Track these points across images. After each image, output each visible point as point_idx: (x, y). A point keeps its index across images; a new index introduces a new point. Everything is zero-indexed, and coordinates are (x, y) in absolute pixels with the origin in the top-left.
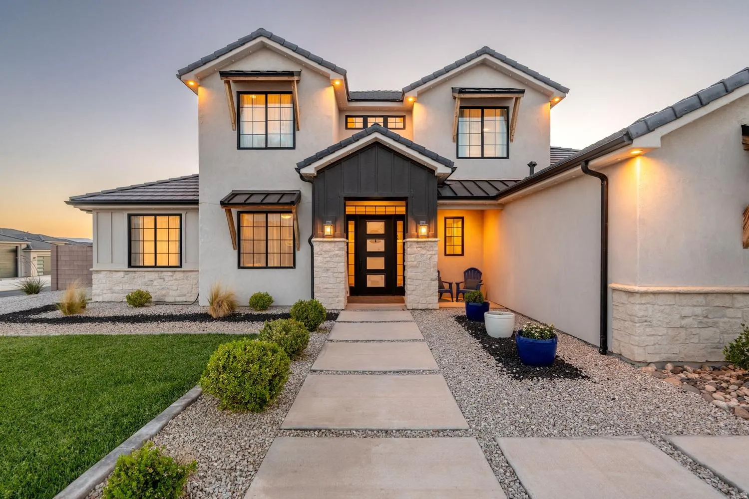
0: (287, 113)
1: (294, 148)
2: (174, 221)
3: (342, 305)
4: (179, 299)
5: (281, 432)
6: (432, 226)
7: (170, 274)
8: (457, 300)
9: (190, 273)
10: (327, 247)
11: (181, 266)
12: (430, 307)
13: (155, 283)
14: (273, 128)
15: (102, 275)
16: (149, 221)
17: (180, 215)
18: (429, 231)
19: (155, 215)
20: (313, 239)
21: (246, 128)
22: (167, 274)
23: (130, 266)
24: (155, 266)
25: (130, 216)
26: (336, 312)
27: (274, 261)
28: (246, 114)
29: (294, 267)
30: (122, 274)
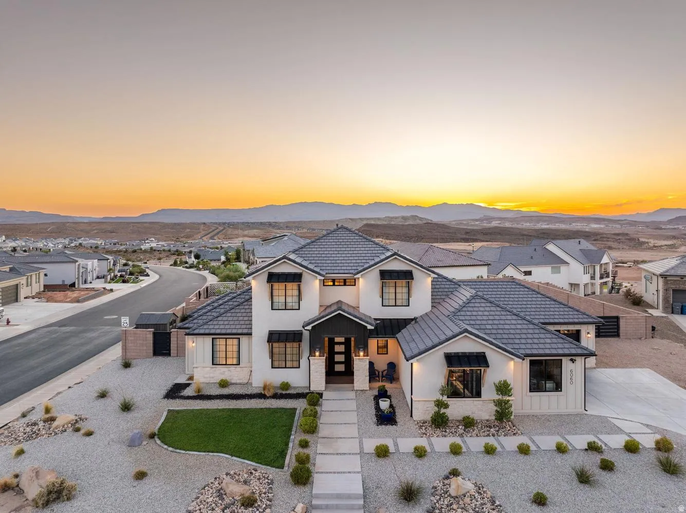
0: (296, 293)
1: (299, 309)
2: (235, 341)
3: (323, 389)
4: (238, 381)
5: (319, 438)
6: (366, 351)
7: (234, 368)
8: (382, 382)
9: (244, 368)
10: (316, 361)
11: (239, 364)
12: (365, 389)
13: (226, 373)
14: (289, 300)
15: (199, 369)
16: (223, 342)
17: (239, 338)
18: (364, 353)
19: (226, 338)
20: (310, 358)
21: (276, 299)
22: (232, 368)
23: (213, 364)
24: (226, 364)
25: (213, 339)
26: (321, 392)
27: (289, 364)
28: (275, 293)
29: (299, 367)
30: (209, 369)
